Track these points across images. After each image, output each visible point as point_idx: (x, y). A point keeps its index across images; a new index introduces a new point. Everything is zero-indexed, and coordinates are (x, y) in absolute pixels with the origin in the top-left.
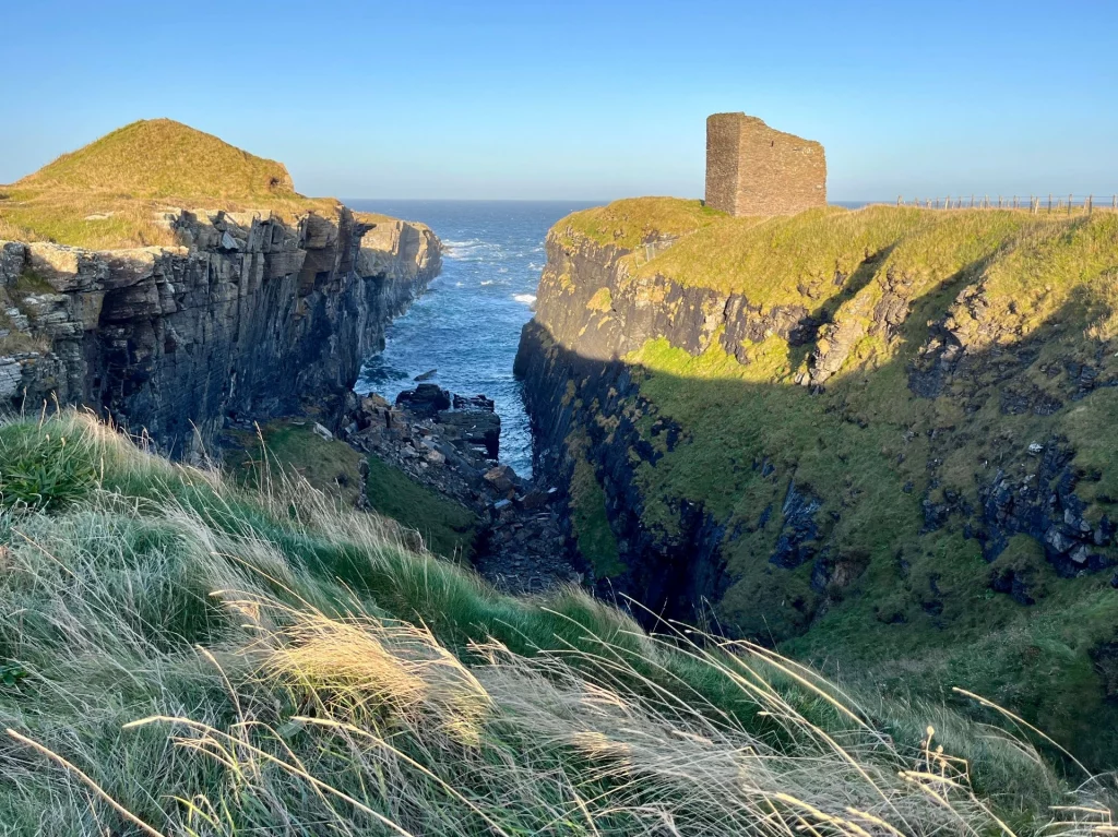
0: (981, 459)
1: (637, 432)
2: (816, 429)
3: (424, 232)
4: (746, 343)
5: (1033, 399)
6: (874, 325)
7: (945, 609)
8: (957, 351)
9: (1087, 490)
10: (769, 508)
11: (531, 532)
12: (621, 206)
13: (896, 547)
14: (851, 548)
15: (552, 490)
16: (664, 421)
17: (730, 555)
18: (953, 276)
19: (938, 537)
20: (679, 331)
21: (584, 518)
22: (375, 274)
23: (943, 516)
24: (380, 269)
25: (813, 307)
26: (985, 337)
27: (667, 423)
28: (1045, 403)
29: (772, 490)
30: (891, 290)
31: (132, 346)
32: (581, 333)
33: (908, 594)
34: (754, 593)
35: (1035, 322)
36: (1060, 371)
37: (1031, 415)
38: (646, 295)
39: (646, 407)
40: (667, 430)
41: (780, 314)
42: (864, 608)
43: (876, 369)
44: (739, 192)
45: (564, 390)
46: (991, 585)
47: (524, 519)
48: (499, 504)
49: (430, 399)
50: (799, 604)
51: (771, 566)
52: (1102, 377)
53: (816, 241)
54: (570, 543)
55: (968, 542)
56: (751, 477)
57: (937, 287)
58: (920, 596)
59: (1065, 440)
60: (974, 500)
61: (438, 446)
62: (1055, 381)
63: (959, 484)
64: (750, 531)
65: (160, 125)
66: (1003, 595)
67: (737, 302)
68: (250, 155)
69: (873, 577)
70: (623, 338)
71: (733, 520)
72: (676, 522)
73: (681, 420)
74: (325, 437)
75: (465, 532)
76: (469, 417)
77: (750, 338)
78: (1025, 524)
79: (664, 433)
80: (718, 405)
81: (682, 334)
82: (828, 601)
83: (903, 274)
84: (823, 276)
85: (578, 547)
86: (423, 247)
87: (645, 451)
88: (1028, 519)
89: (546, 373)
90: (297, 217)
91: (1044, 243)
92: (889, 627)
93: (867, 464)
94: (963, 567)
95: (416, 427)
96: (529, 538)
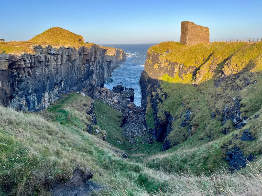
0: (224, 102)
1: (159, 96)
2: (194, 95)
3: (122, 51)
4: (183, 75)
5: (236, 87)
6: (209, 70)
7: (212, 137)
8: (224, 76)
9: (242, 109)
10: (182, 113)
11: (136, 118)
12: (162, 44)
13: (205, 123)
14: (195, 123)
15: (143, 109)
16: (164, 93)
17: (173, 124)
18: (227, 58)
19: (214, 120)
20: (170, 72)
21: (148, 115)
22: (109, 60)
23: (215, 115)
24: (110, 59)
25: (197, 66)
26: (230, 72)
27: (165, 93)
28: (239, 88)
29: (184, 109)
30: (213, 62)
31: (19, 74)
32: (152, 73)
33: (205, 134)
34: (176, 132)
35: (241, 69)
36: (243, 80)
37: (236, 91)
38: (164, 64)
39: (161, 90)
40: (165, 95)
41: (191, 68)
42: (196, 137)
43: (208, 81)
44: (188, 40)
45: (148, 87)
46: (222, 132)
47: (135, 115)
48: (130, 112)
49: (119, 88)
50: (184, 136)
51: (180, 127)
52: (251, 82)
53: (200, 51)
54: (145, 121)
55: (219, 121)
56: (180, 106)
57: (223, 61)
58: (207, 134)
59: (240, 97)
60: (221, 112)
61: (118, 99)
62: (242, 83)
63: (219, 108)
64: (178, 118)
65: (56, 28)
66: (224, 134)
67: (182, 65)
68: (75, 34)
69: (199, 129)
70: (159, 74)
71: (175, 116)
72: (164, 116)
73: (168, 93)
74: (83, 96)
75: (120, 118)
76: (128, 92)
77: (184, 74)
78: (230, 117)
79: (164, 96)
80: (176, 89)
81: (170, 73)
82: (190, 135)
83: (216, 58)
84: (200, 59)
85: (146, 122)
86: (121, 54)
87: (160, 100)
88: (231, 116)
89: (145, 83)
90: (79, 47)
91: (246, 49)
92: (200, 141)
93: (202, 103)
94: (217, 127)
95: (113, 94)
96: (136, 120)
